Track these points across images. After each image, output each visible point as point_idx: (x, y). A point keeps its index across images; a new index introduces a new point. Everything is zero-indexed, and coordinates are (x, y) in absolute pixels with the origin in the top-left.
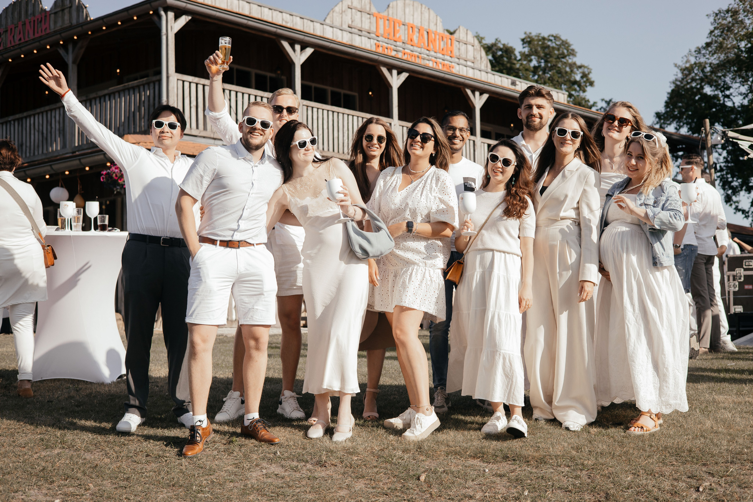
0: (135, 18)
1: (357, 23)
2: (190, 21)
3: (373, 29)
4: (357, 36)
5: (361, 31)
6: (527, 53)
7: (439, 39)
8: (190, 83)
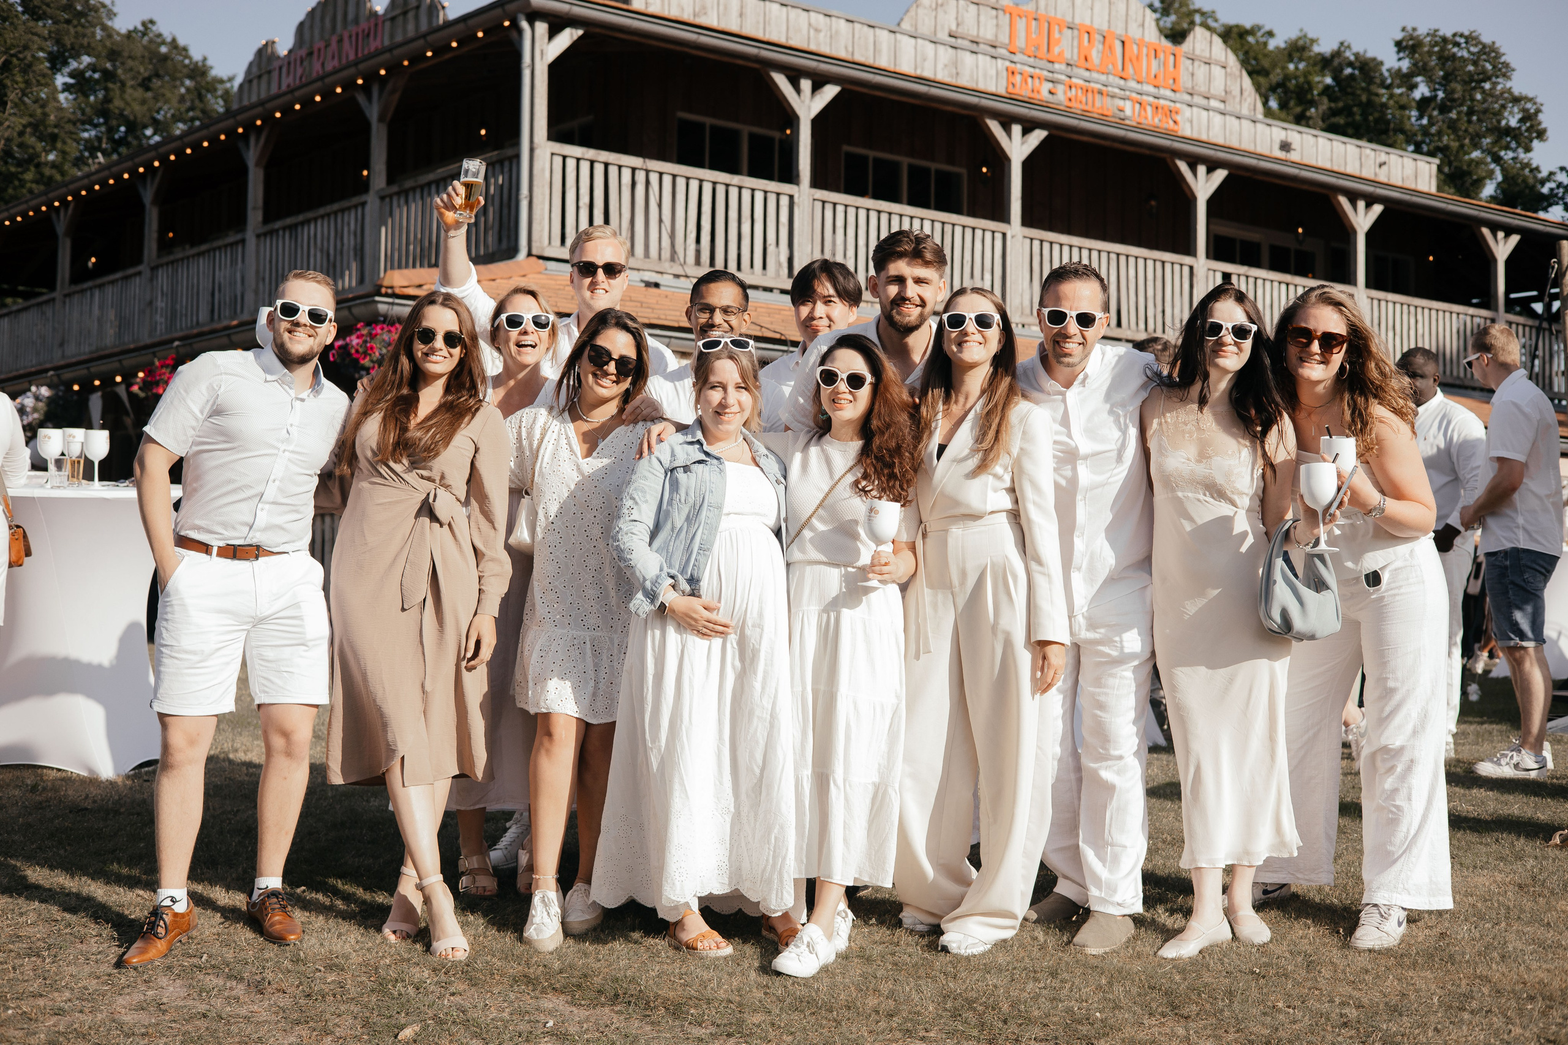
0: (480, 34)
1: (970, 29)
2: (580, 38)
3: (1004, 38)
4: (968, 54)
5: (977, 43)
6: (1405, 70)
7: (1147, 55)
8: (578, 160)
